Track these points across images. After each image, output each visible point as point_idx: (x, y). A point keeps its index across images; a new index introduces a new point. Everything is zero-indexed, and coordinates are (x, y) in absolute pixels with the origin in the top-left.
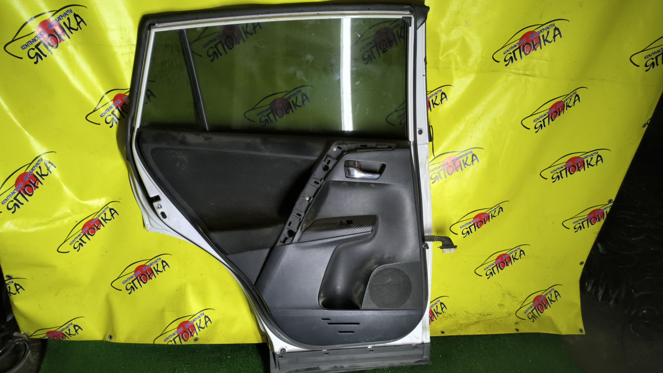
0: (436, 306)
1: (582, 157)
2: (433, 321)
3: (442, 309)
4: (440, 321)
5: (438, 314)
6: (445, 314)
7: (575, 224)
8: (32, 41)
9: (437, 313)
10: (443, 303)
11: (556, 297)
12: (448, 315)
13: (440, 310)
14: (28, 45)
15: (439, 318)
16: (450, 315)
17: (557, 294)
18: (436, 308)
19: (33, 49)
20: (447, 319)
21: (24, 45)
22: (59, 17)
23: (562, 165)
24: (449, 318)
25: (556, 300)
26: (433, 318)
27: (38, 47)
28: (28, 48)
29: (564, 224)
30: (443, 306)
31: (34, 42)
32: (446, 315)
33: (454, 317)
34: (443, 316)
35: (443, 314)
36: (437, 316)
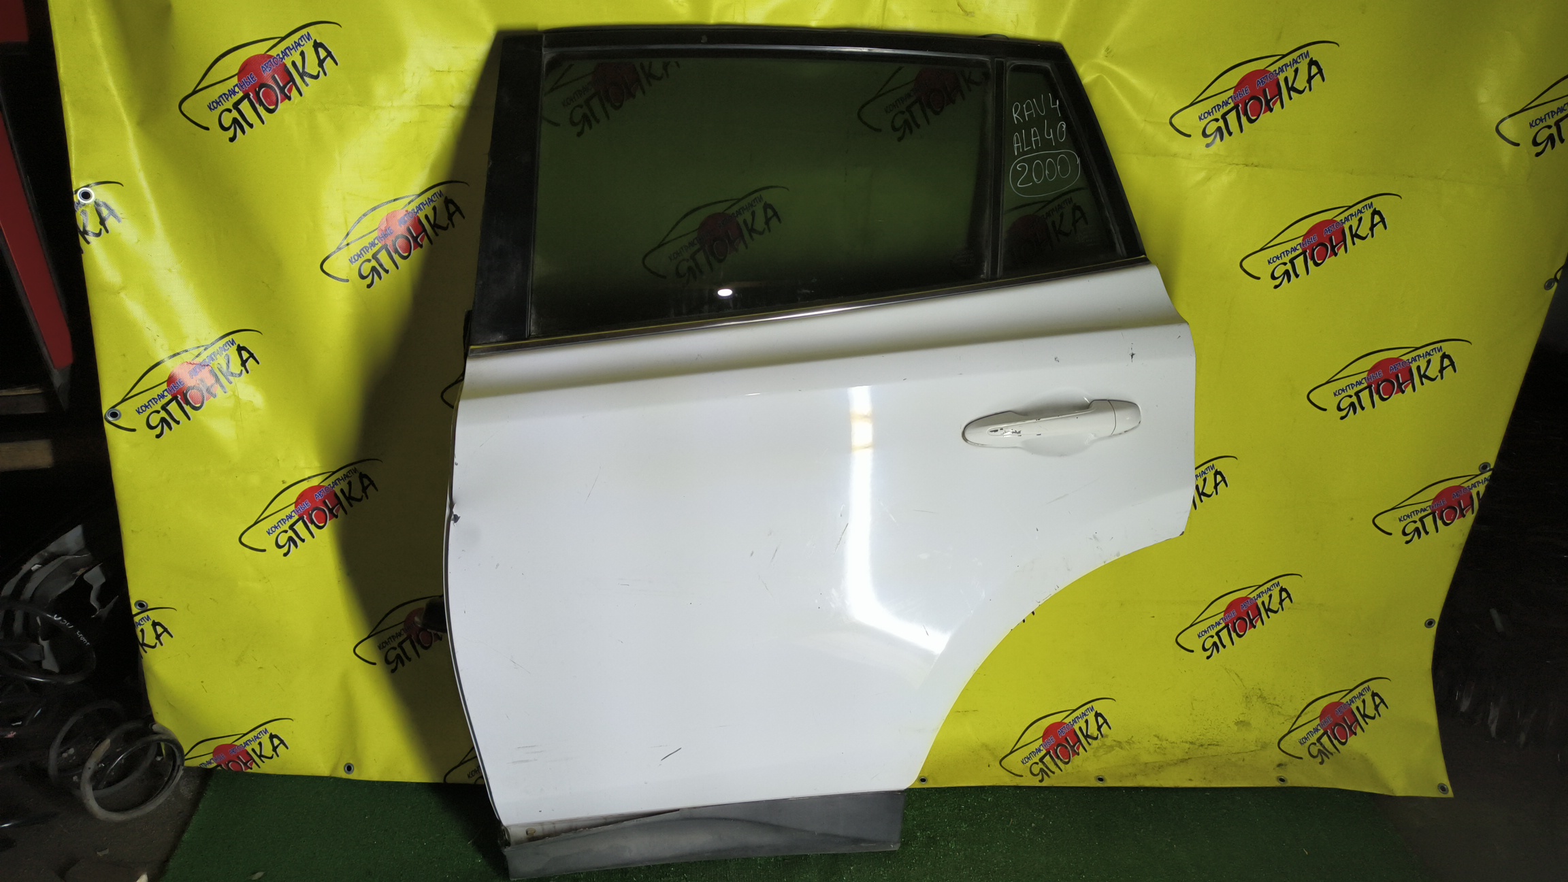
0: (1084, 720)
1: (1405, 358)
3: (1099, 728)
4: (1094, 756)
5: (1089, 740)
6: (1105, 739)
7: (1404, 523)
8: (228, 93)
9: (1087, 736)
10: (1100, 715)
11: (1376, 707)
12: (1114, 743)
13: (1093, 730)
14: (220, 101)
15: (1093, 748)
16: (1119, 742)
17: (1377, 700)
18: (1085, 724)
19: (229, 111)
20: (1110, 752)
21: (213, 102)
22: (285, 50)
23: (1359, 378)
24: (1117, 749)
25: (1377, 715)
26: (1078, 748)
27: (239, 107)
28: (221, 108)
29: (1377, 521)
30: (1101, 720)
31: (232, 96)
32: (1108, 741)
33: (1127, 747)
34: (1100, 744)
35: (1102, 739)
36: (1088, 745)
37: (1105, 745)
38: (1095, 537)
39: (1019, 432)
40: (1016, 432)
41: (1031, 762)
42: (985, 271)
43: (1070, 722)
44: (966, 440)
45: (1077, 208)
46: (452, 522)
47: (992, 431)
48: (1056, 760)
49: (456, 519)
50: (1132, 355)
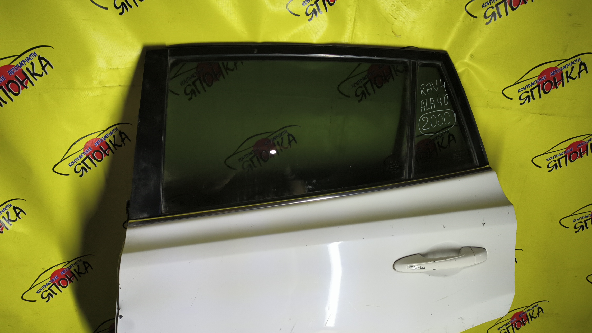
38: (461, 318)
39: (424, 268)
40: (422, 268)
42: (405, 175)
44: (394, 269)
45: (450, 135)
46: (119, 318)
47: (409, 267)
49: (121, 317)
50: (484, 224)
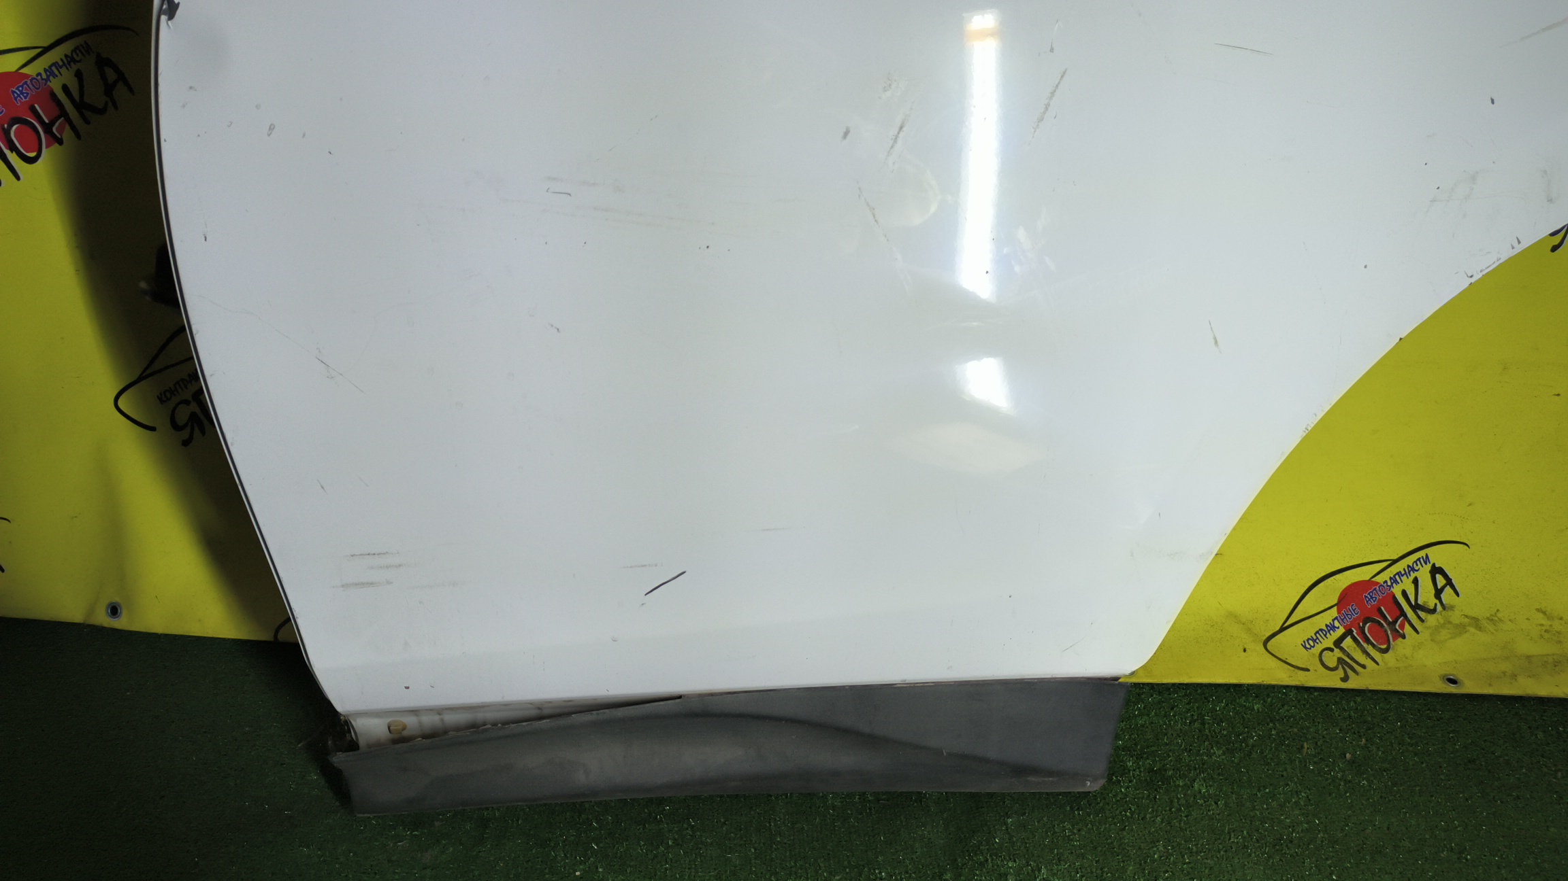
0: (1411, 578)
2: (1404, 637)
3: (1438, 593)
4: (1432, 640)
5: (1420, 613)
6: (1450, 613)
9: (1416, 607)
10: (1441, 571)
12: (1466, 620)
13: (1427, 596)
15: (1429, 628)
16: (1474, 618)
18: (1413, 586)
20: (1460, 634)
24: (1472, 630)
26: (1402, 627)
30: (1441, 581)
32: (1456, 617)
33: (1491, 628)
34: (1442, 622)
35: (1444, 613)
36: (1419, 622)
37: (1450, 622)
41: (1319, 648)
43: (1386, 582)
48: (1365, 645)
